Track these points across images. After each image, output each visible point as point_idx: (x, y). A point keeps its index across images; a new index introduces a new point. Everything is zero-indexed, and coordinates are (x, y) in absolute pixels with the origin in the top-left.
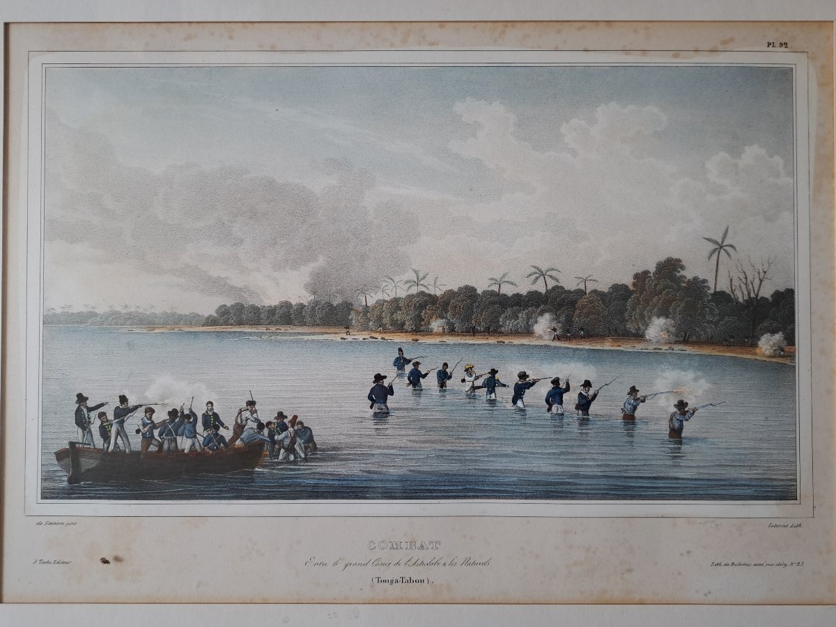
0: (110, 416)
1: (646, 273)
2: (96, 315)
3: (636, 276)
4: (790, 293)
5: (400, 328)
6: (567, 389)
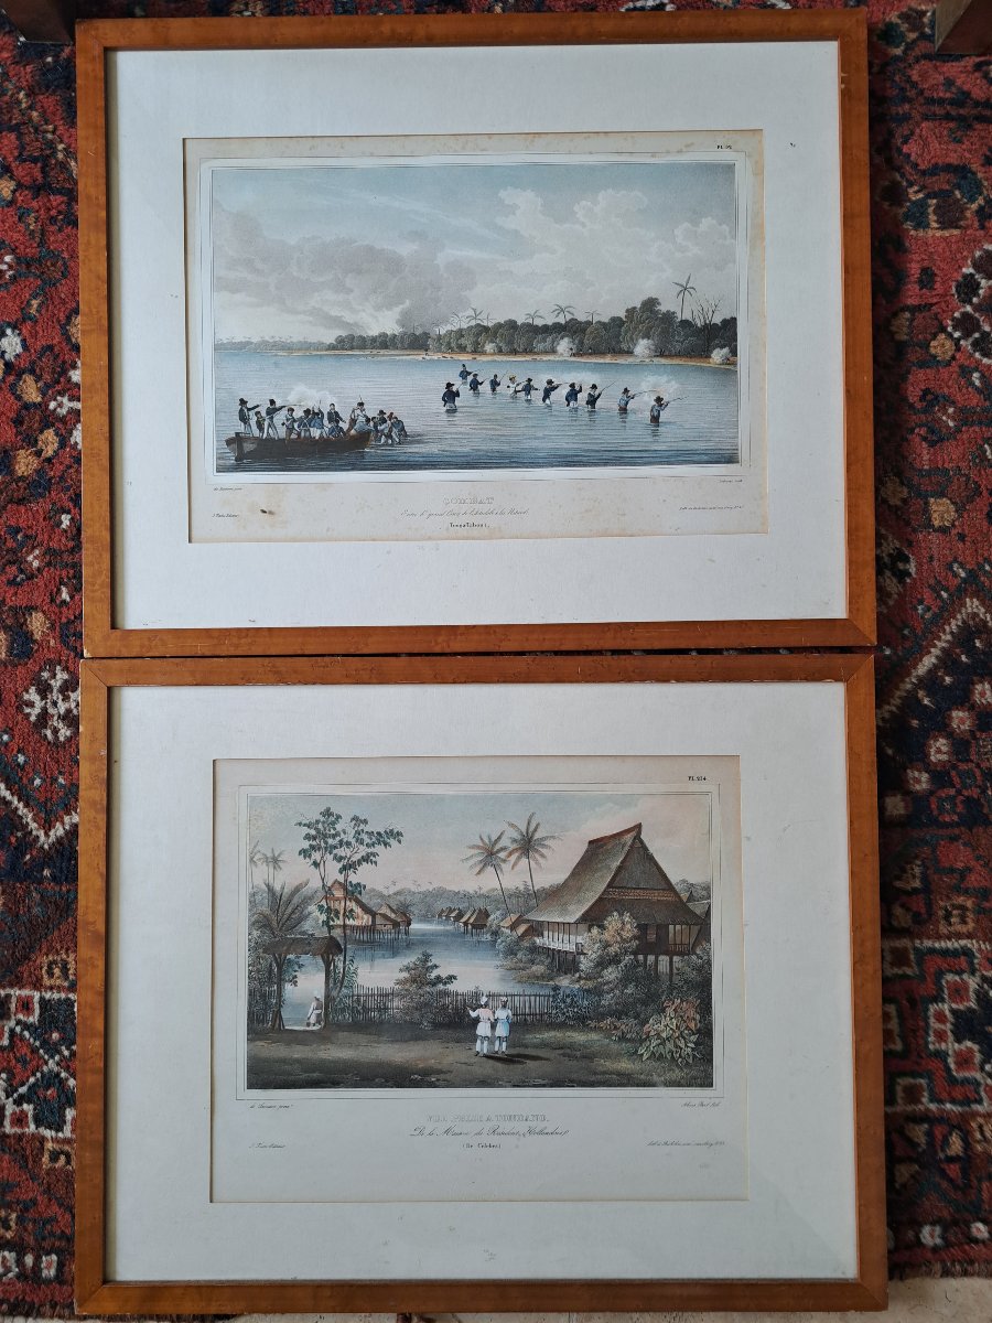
0: (264, 414)
1: (635, 308)
2: (252, 343)
3: (627, 311)
4: (734, 320)
5: (462, 349)
6: (580, 391)
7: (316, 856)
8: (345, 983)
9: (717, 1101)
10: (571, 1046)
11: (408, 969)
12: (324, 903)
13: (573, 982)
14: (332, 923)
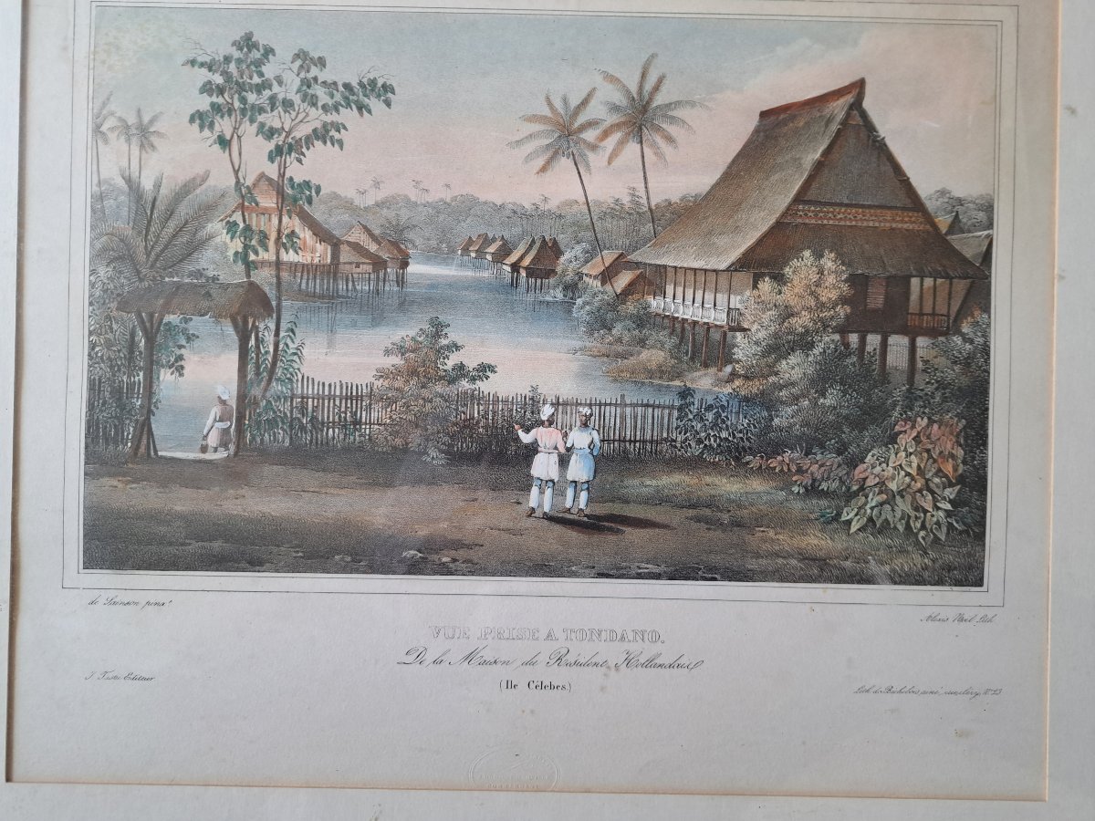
7: (224, 125)
8: (279, 372)
9: (990, 613)
10: (711, 503)
11: (402, 350)
12: (237, 217)
13: (720, 382)
14: (252, 257)
